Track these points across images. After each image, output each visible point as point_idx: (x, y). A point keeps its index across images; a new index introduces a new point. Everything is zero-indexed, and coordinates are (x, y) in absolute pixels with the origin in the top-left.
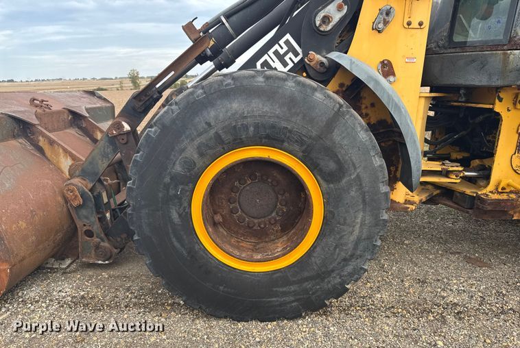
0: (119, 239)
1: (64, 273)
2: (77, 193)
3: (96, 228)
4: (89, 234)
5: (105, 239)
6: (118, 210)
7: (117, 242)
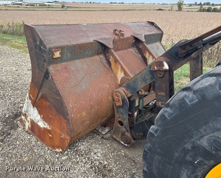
0: (137, 134)
1: (103, 138)
2: (120, 99)
3: (126, 122)
4: (121, 124)
5: (129, 131)
6: (143, 111)
7: (136, 135)
